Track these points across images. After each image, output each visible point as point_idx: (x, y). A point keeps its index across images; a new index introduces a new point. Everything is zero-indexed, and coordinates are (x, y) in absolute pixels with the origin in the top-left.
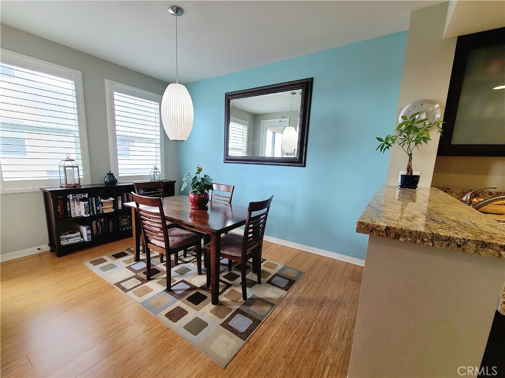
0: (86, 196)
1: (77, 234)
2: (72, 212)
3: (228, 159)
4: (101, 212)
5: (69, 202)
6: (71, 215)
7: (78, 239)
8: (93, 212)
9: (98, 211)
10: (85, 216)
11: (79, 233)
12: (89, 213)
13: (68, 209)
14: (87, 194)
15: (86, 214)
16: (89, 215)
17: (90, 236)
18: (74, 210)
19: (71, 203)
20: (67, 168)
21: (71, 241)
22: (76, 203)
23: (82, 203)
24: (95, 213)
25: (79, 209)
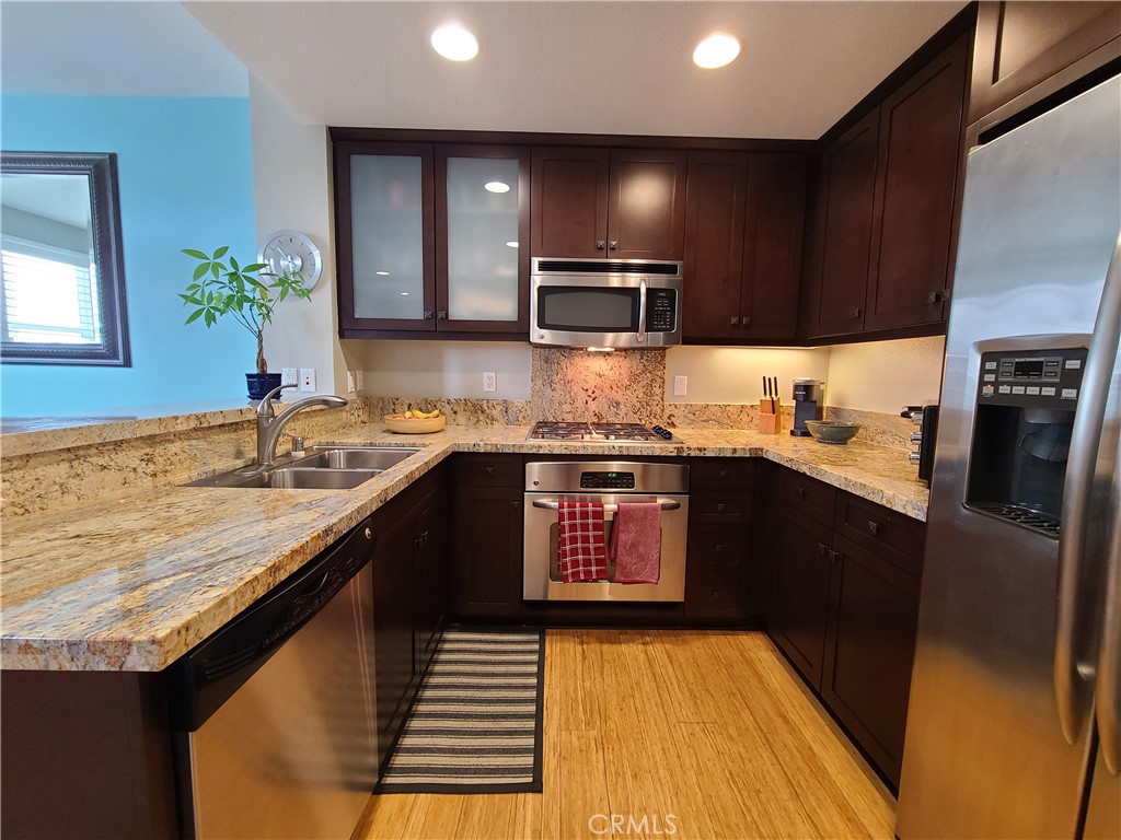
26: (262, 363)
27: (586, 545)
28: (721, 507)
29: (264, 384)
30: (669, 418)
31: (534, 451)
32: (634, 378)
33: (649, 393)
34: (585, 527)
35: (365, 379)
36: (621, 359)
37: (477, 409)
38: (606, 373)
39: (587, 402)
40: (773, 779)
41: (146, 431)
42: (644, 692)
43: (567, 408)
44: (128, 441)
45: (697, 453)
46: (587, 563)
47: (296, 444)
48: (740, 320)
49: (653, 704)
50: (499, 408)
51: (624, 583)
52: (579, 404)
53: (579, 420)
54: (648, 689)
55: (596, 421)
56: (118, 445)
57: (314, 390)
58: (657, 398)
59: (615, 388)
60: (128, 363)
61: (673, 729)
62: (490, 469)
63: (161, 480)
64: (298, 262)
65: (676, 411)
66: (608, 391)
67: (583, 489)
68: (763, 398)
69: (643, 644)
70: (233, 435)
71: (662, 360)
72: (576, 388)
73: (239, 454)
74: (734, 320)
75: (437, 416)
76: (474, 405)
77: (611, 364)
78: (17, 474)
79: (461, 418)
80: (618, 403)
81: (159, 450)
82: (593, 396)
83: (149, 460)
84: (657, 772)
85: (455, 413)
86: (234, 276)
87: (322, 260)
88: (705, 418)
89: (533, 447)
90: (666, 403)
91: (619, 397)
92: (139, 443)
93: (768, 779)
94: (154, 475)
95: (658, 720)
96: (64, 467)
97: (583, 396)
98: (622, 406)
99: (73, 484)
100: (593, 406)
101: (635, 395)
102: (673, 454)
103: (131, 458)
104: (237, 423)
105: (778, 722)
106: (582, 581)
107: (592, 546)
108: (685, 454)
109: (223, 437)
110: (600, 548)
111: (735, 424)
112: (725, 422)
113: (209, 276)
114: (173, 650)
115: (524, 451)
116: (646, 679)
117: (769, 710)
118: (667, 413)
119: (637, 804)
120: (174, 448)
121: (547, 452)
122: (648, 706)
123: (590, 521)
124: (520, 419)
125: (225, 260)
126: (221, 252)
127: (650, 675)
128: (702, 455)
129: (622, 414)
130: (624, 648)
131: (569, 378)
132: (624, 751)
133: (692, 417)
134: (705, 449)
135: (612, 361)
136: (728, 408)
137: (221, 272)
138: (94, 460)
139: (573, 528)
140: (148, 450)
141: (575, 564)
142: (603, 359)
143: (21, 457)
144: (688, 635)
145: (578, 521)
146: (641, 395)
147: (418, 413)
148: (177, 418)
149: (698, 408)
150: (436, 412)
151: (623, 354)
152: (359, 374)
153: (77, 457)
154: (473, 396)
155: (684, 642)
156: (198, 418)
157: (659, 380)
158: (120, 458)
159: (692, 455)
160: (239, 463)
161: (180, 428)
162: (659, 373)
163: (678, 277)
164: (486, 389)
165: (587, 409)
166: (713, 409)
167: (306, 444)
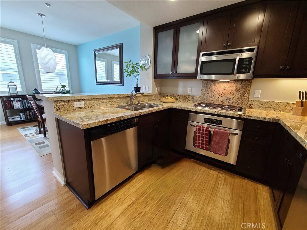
0: (21, 99)
1: (18, 117)
2: (14, 106)
3: (98, 83)
4: (30, 107)
5: (12, 101)
6: (14, 107)
7: (19, 119)
8: (26, 107)
9: (28, 106)
10: (21, 108)
11: (19, 116)
12: (23, 107)
13: (12, 105)
14: (21, 98)
15: (21, 107)
16: (23, 108)
17: (24, 118)
18: (15, 105)
19: (14, 102)
20: (10, 86)
21: (15, 120)
22: (16, 102)
23: (19, 102)
24: (27, 107)
25: (17, 105)
26: (137, 85)
27: (202, 139)
28: (256, 138)
29: (138, 89)
30: (250, 105)
31: (191, 110)
32: (237, 90)
33: (243, 95)
34: (203, 134)
35: (161, 89)
36: (233, 84)
37: (185, 98)
38: (227, 88)
39: (219, 98)
40: (237, 224)
41: (110, 97)
42: (210, 184)
43: (212, 99)
44: (107, 98)
45: (248, 117)
46: (203, 144)
47: (139, 102)
48: (285, 67)
49: (211, 187)
50: (191, 98)
51: (213, 153)
52: (216, 98)
53: (215, 103)
54: (212, 183)
55: (221, 104)
56: (105, 99)
57: (148, 91)
58: (246, 97)
59: (229, 93)
60: (123, 85)
61: (212, 195)
62: (180, 113)
63: (112, 105)
64: (146, 62)
65: (254, 103)
66: (226, 94)
67: (204, 123)
68: (298, 100)
69: (219, 173)
70: (126, 99)
71: (250, 84)
72: (215, 93)
73: (127, 103)
74: (281, 67)
75: (173, 99)
76: (185, 97)
77: (229, 86)
78: (91, 101)
79: (181, 100)
80: (230, 99)
81: (112, 100)
82: (221, 96)
83: (110, 102)
84: (200, 202)
85: (180, 98)
86: (133, 66)
87: (151, 60)
88: (267, 106)
89: (191, 109)
90: (250, 100)
91: (231, 97)
92: (109, 99)
93: (235, 223)
94: (111, 105)
95: (209, 191)
96: (97, 101)
97: (218, 96)
98: (231, 100)
99: (98, 104)
100: (221, 99)
101: (237, 96)
102: (237, 117)
103: (107, 101)
104: (127, 97)
105: (253, 212)
106: (200, 148)
107: (204, 139)
108: (242, 117)
109: (124, 99)
110: (207, 140)
111: (284, 110)
112: (277, 108)
113: (128, 67)
114: (85, 127)
115: (189, 110)
116: (213, 181)
117: (252, 208)
118: (250, 103)
119: (189, 205)
120: (115, 100)
121: (195, 111)
122: (208, 187)
123: (205, 132)
124: (197, 101)
125: (131, 63)
126: (130, 61)
127: (215, 181)
128: (249, 118)
129: (231, 102)
130: (211, 171)
131: (214, 90)
132: (194, 193)
133: (261, 105)
134: (251, 116)
135: (229, 84)
136: (280, 103)
137: (131, 66)
138: (102, 101)
139: (199, 133)
140: (110, 100)
141: (199, 143)
142: (226, 84)
143: (91, 99)
144: (236, 176)
145: (201, 131)
146: (239, 96)
147: (169, 98)
148: (115, 95)
149: (264, 102)
150: (172, 98)
151: (234, 82)
152: (159, 88)
153: (99, 100)
154: (185, 94)
155: (234, 178)
156: (119, 95)
157: (247, 91)
158: (106, 101)
159: (245, 118)
160: (127, 105)
161: (115, 97)
162: (248, 89)
163: (255, 52)
164: (189, 92)
165: (218, 100)
166: (272, 104)
167: (141, 103)
